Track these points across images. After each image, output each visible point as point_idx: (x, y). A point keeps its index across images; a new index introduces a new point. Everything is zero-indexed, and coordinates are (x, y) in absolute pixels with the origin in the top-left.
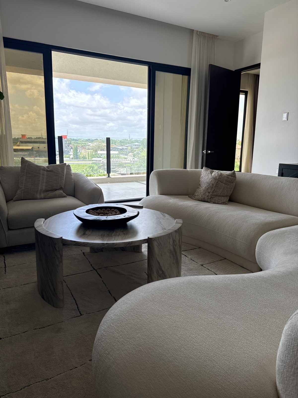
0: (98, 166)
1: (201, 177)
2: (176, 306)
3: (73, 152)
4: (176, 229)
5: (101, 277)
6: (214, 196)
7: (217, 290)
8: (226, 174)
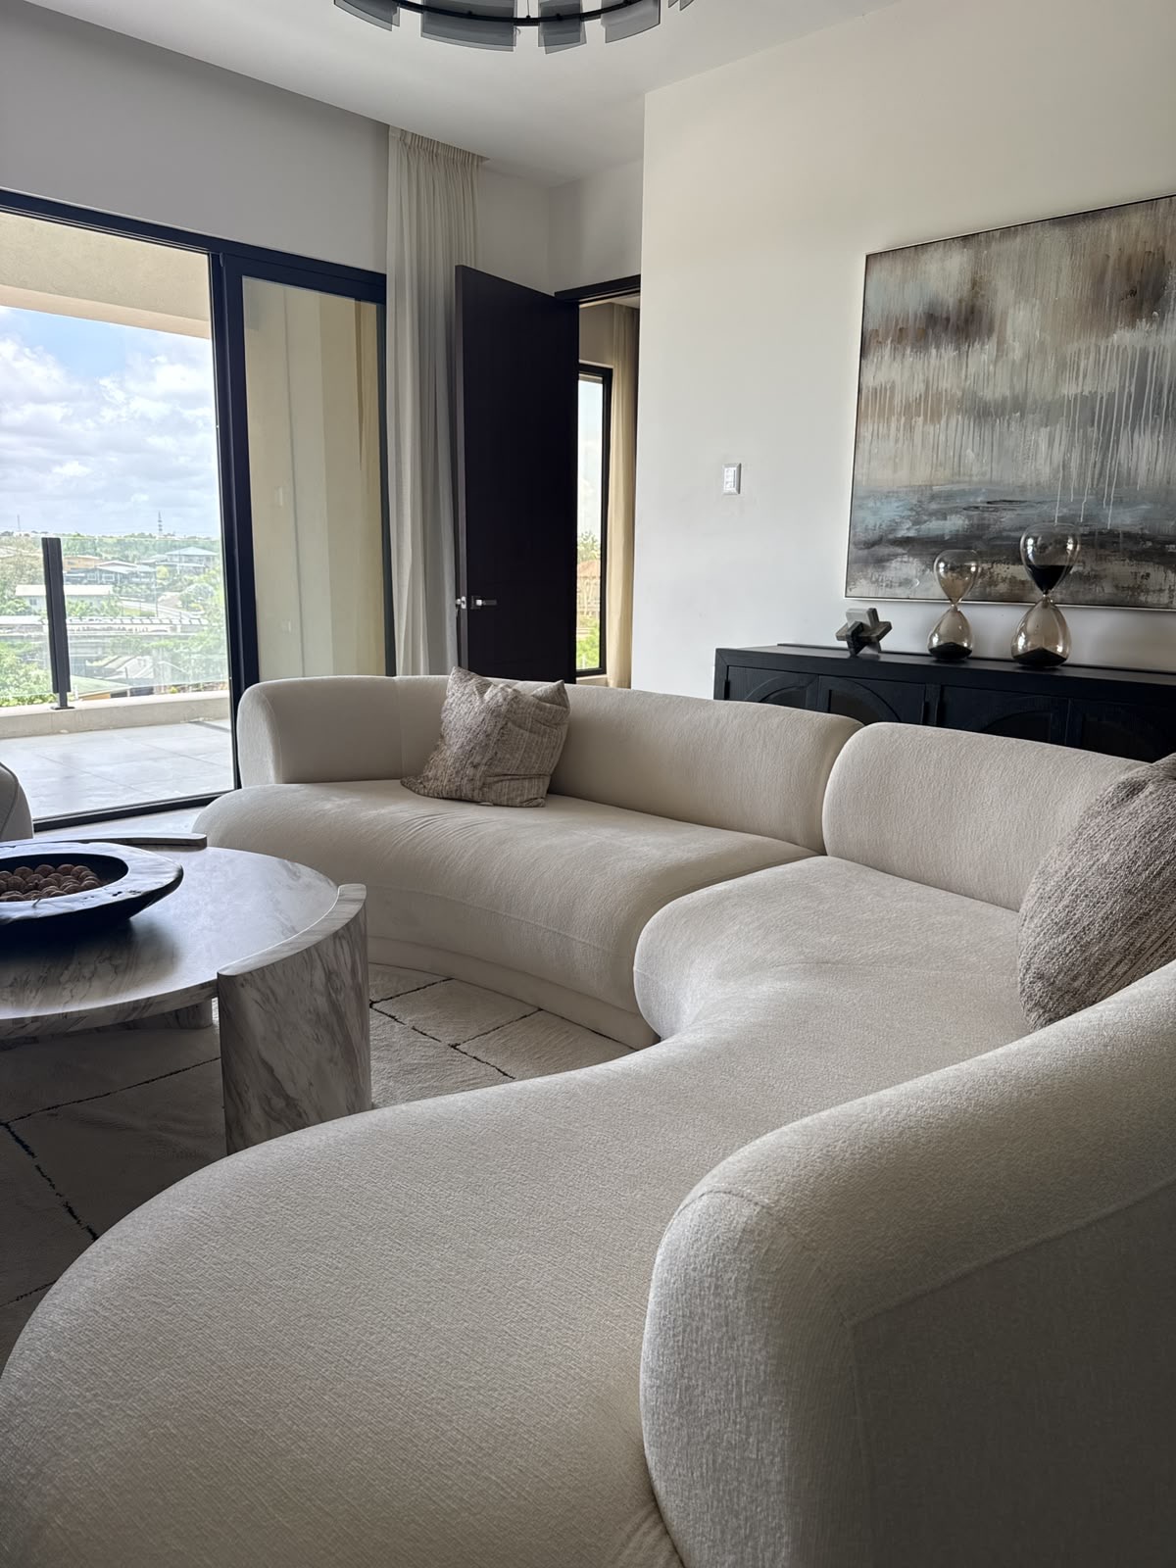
0: (19, 651)
1: (444, 708)
2: (316, 1236)
4: (337, 929)
5: (32, 1154)
6: (496, 779)
7: (474, 1147)
8: (533, 696)
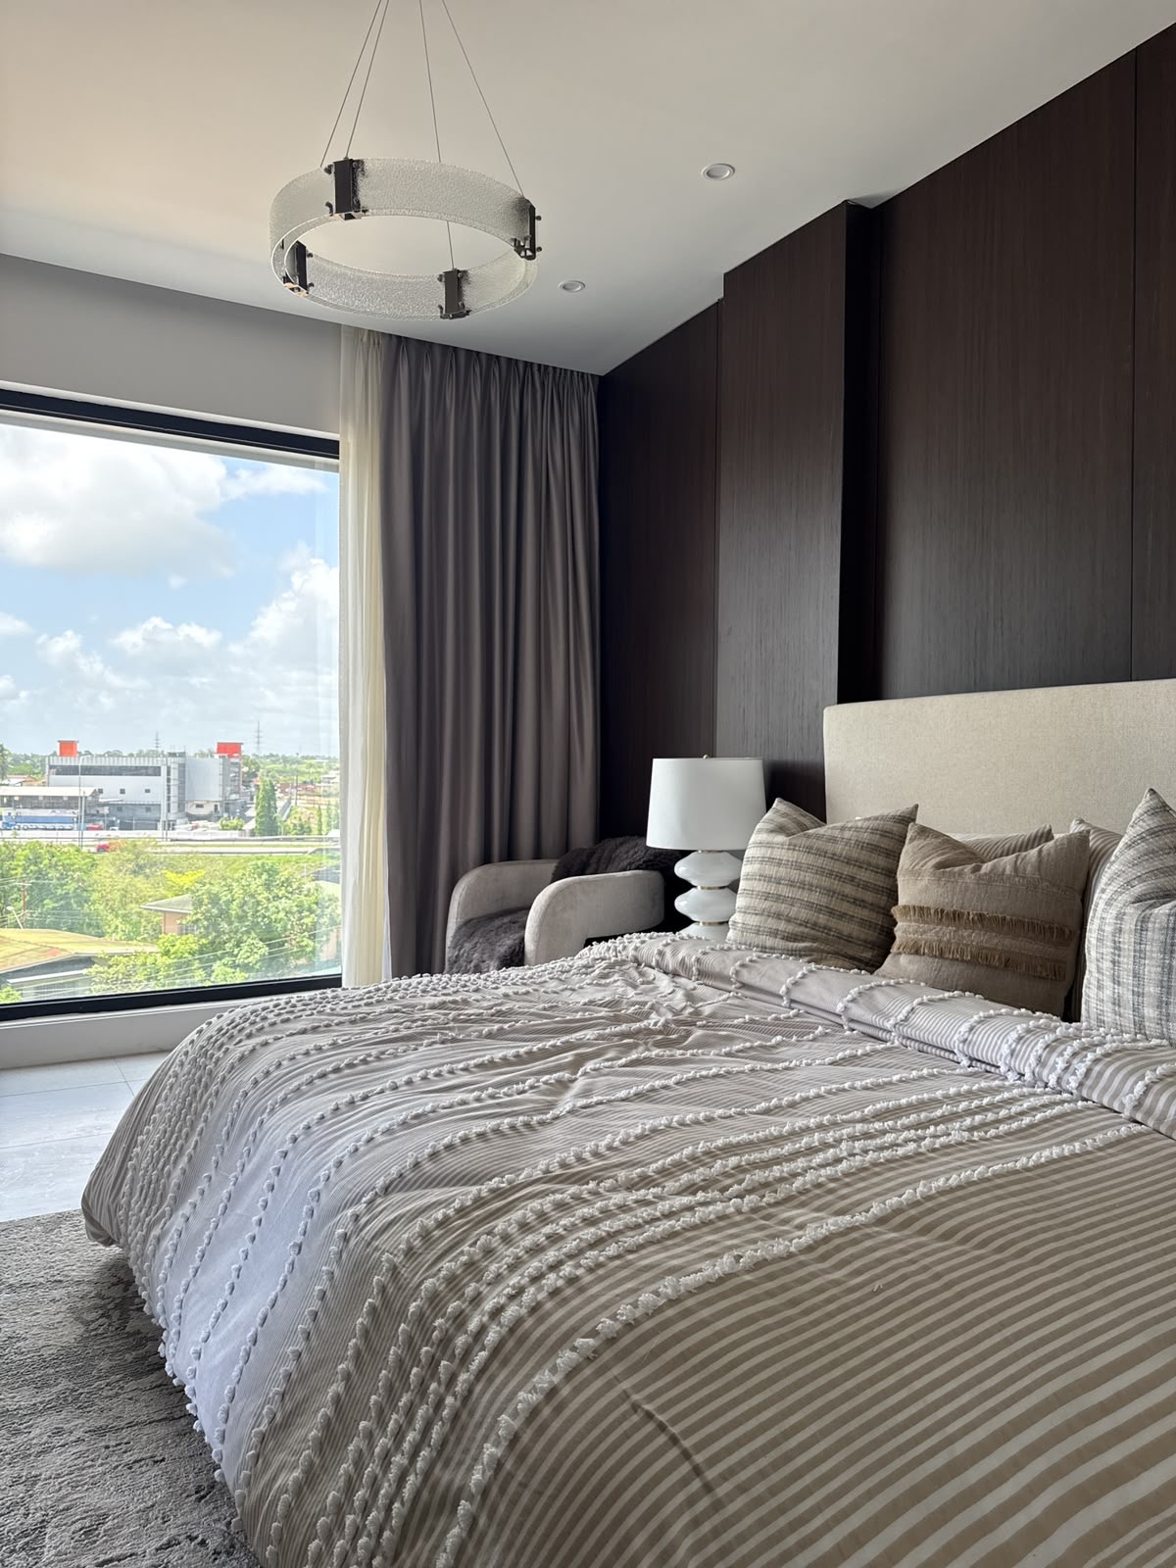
3: (256, 808)
